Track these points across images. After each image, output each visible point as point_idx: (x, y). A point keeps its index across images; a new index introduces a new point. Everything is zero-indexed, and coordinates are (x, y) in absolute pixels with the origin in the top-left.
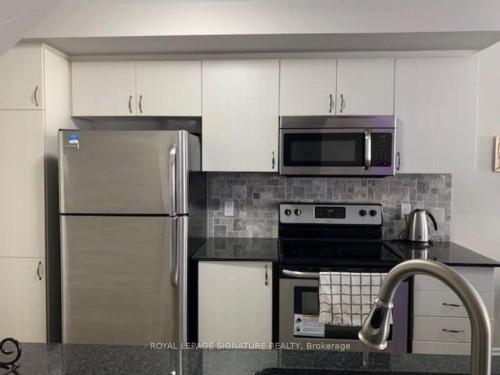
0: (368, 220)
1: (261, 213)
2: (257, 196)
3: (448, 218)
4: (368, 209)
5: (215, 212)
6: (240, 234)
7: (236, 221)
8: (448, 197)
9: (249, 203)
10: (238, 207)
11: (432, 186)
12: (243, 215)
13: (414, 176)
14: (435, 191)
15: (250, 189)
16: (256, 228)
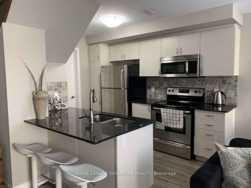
0: (198, 95)
1: (163, 91)
2: (162, 85)
3: (236, 95)
4: (198, 90)
5: (149, 90)
6: (156, 98)
7: (155, 93)
8: (236, 86)
9: (159, 87)
10: (156, 89)
11: (228, 81)
12: (157, 91)
13: (220, 77)
14: (229, 83)
15: (160, 83)
16: (161, 96)
